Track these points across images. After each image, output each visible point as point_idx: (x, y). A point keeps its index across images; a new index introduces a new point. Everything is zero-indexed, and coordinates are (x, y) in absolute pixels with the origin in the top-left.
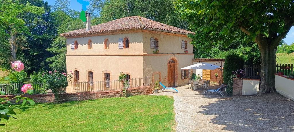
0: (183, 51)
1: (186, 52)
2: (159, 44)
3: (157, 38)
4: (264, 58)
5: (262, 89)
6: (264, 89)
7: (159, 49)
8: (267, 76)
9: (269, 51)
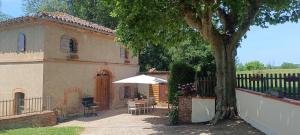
0: (123, 60)
1: (127, 62)
2: (79, 47)
3: (77, 38)
4: (220, 65)
5: (218, 113)
6: (222, 113)
7: (79, 54)
8: (224, 92)
9: (226, 53)
